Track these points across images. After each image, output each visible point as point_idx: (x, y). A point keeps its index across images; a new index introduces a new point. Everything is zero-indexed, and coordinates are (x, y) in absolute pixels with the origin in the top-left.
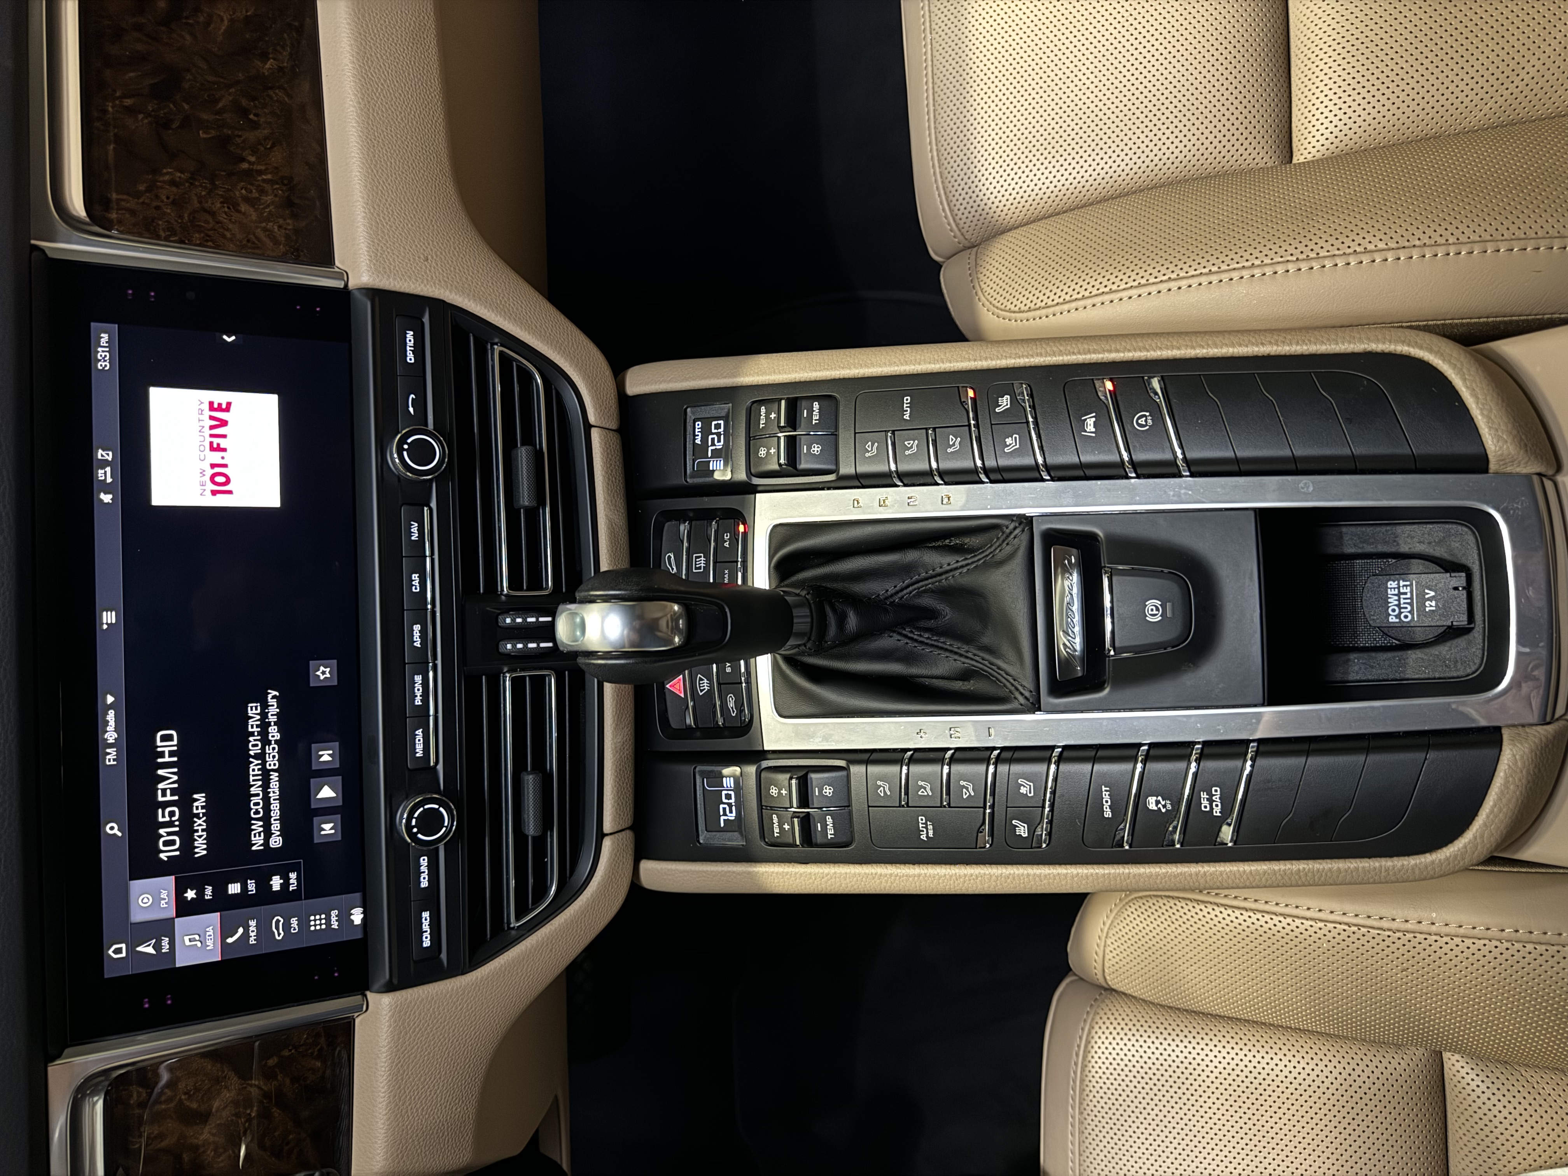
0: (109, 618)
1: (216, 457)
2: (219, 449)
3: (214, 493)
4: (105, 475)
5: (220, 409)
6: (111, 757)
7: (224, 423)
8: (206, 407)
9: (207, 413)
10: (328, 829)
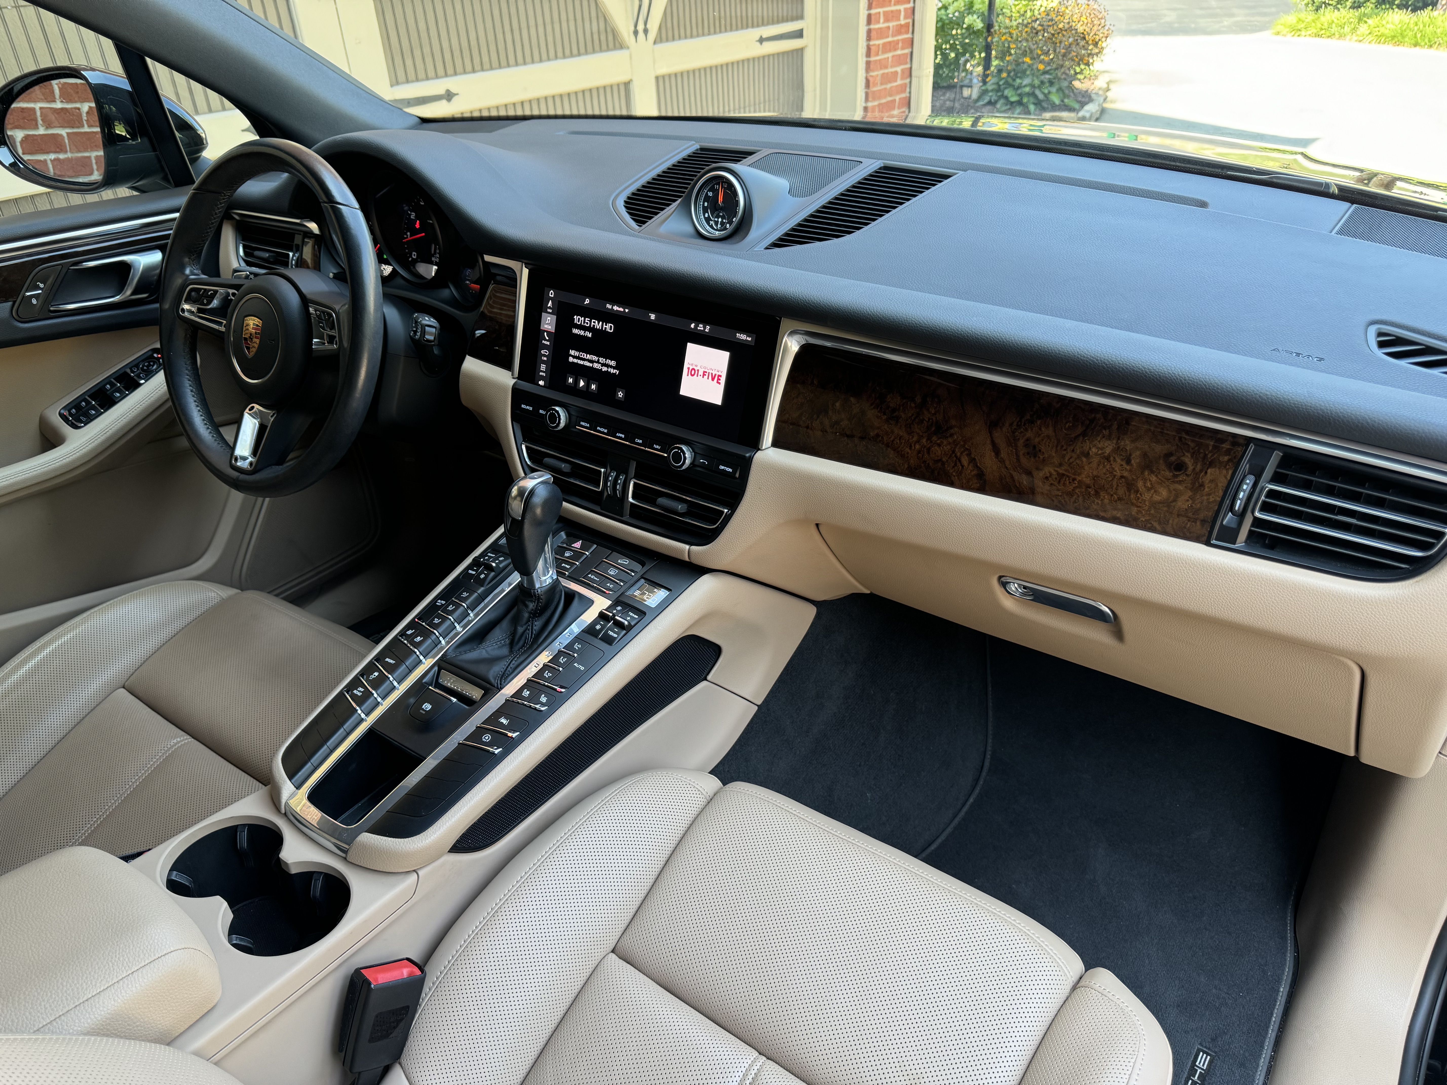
0: (653, 317)
1: (701, 373)
2: (704, 375)
3: (689, 368)
4: (701, 327)
5: (719, 379)
6: (609, 306)
7: (713, 379)
8: (720, 374)
9: (718, 374)
10: (571, 380)
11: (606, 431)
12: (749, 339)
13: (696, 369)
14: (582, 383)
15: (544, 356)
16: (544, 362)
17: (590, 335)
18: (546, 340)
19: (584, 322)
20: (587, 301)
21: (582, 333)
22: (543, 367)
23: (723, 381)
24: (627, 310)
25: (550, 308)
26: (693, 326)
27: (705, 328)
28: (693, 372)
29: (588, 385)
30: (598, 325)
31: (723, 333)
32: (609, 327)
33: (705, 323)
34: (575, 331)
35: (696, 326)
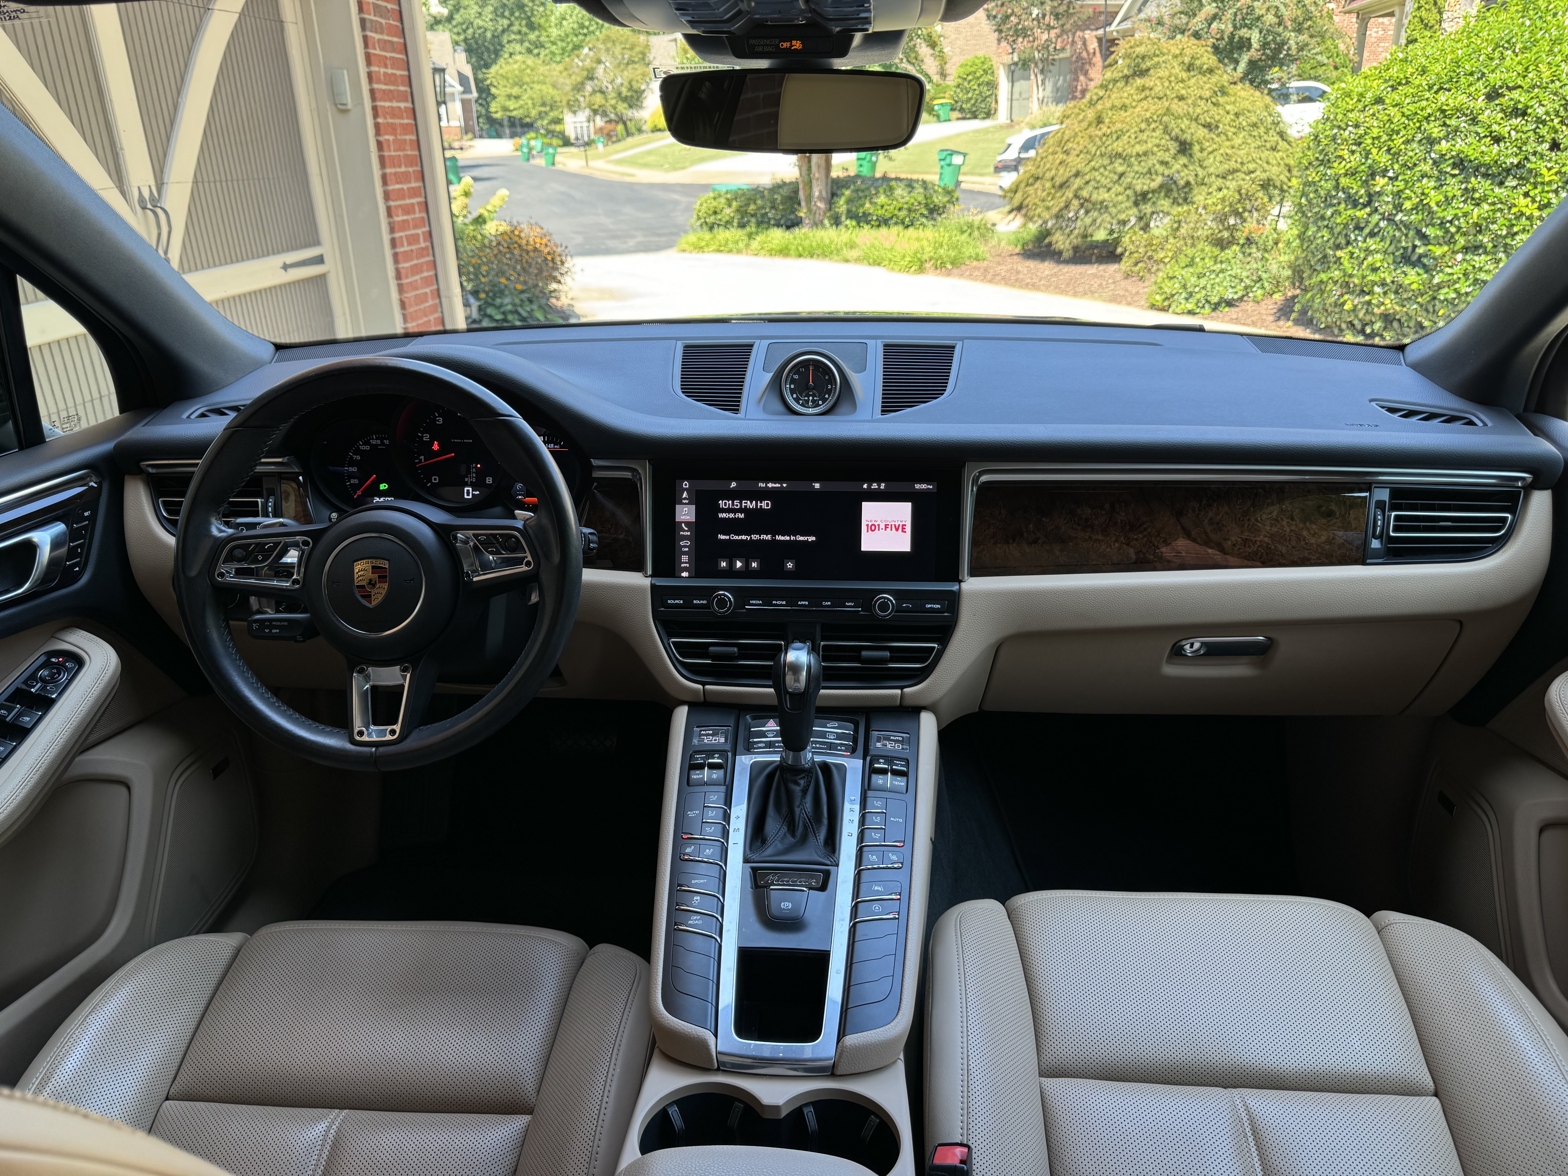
0: (817, 486)
1: (882, 526)
2: (886, 527)
3: (867, 525)
4: (875, 486)
5: (903, 529)
6: (762, 485)
7: (897, 530)
8: (903, 523)
9: (901, 524)
10: (724, 564)
11: (784, 603)
12: (931, 487)
13: (876, 524)
14: (739, 564)
15: (685, 546)
16: (685, 553)
17: (742, 516)
18: (684, 531)
19: (733, 504)
20: (734, 485)
21: (732, 515)
22: (685, 558)
23: (908, 529)
24: (785, 485)
25: (685, 499)
26: (865, 486)
27: (879, 486)
28: (872, 528)
29: (747, 564)
30: (750, 505)
31: (900, 487)
32: (765, 505)
33: (879, 482)
34: (722, 515)
35: (869, 486)
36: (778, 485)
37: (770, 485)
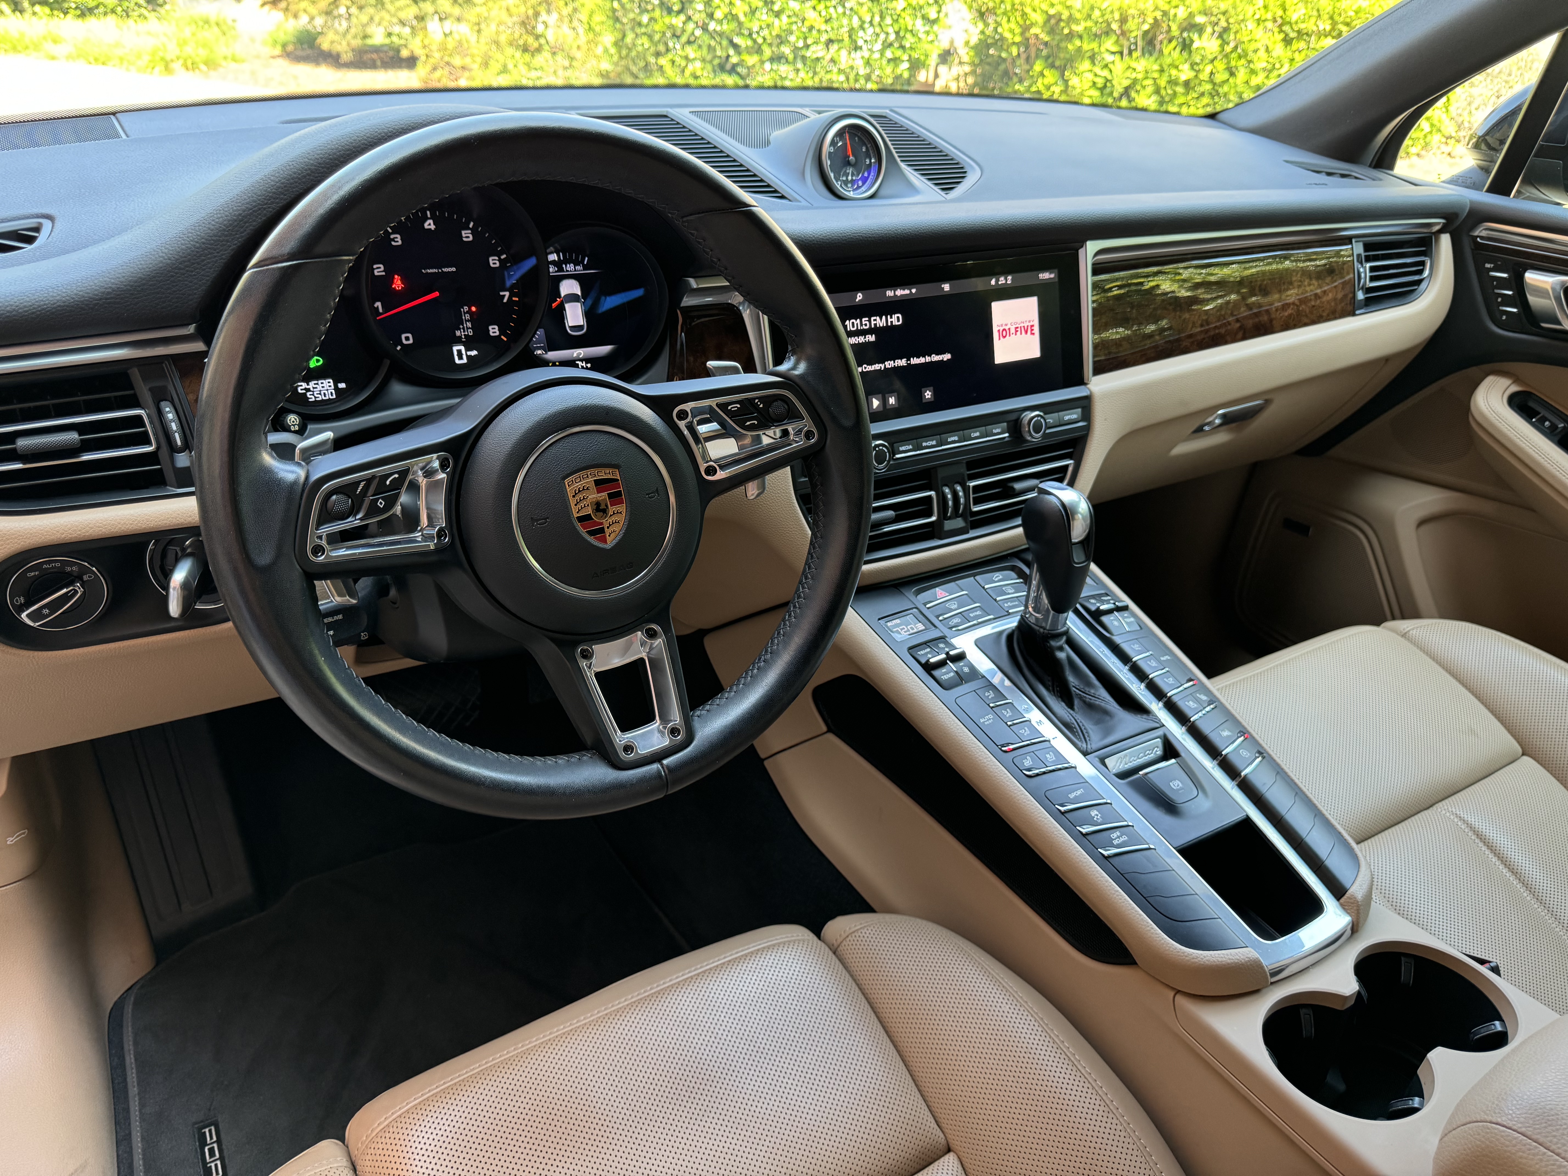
0: (946, 287)
1: (1013, 331)
2: (1017, 331)
4: (1002, 280)
6: (890, 293)
7: (1026, 332)
8: (1031, 323)
9: (1030, 324)
11: (934, 443)
12: (1052, 276)
13: (1007, 328)
14: (875, 403)
19: (861, 325)
20: (859, 297)
21: (862, 339)
23: (1037, 330)
24: (914, 291)
26: (993, 282)
27: (1006, 280)
28: (1004, 333)
29: (884, 402)
30: (879, 322)
31: (1026, 278)
32: (896, 320)
33: (1005, 275)
35: (997, 281)
36: (907, 292)
37: (899, 292)
